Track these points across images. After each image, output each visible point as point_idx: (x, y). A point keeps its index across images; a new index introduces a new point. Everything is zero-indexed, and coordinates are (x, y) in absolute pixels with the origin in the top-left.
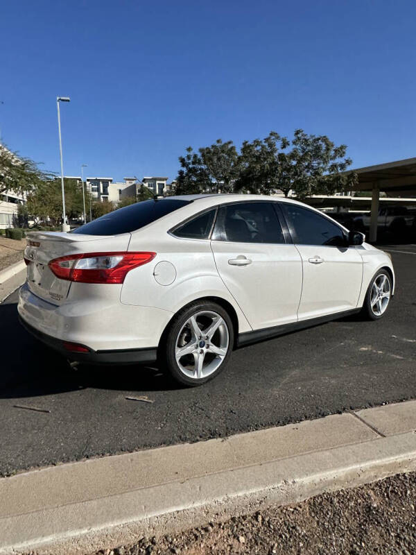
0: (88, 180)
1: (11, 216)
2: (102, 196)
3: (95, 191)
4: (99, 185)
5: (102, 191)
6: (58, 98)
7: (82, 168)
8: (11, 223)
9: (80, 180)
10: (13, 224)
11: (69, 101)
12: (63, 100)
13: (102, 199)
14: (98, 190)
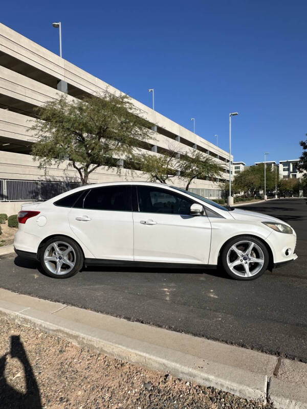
0: (281, 163)
1: (220, 192)
2: (291, 174)
3: (286, 171)
4: (289, 166)
5: (291, 170)
6: (230, 114)
7: (265, 156)
8: (220, 195)
9: (274, 163)
10: (222, 196)
11: (237, 114)
12: (233, 115)
13: (291, 176)
14: (288, 170)
